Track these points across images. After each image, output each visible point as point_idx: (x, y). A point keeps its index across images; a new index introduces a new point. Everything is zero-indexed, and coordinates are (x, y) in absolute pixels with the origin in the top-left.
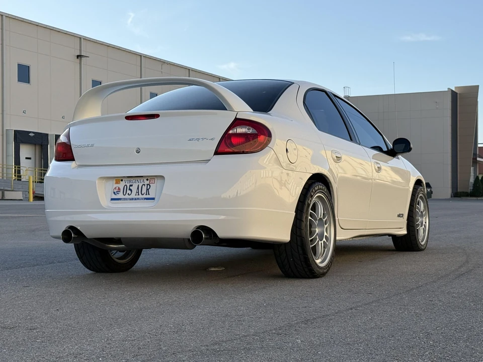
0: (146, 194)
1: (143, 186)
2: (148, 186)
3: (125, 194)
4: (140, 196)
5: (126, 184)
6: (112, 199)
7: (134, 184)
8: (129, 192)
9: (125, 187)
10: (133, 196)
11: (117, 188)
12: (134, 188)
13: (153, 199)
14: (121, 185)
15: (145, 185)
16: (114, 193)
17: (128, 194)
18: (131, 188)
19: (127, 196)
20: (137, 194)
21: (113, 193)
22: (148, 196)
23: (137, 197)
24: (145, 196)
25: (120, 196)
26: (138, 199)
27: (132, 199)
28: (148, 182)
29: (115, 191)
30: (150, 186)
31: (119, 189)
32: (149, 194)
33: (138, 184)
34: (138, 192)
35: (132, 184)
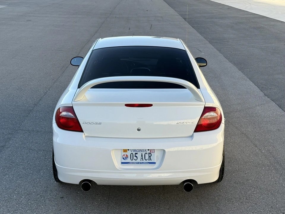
0: (149, 160)
1: (146, 154)
2: (150, 154)
3: (132, 159)
4: (144, 161)
5: (132, 152)
6: (122, 163)
7: (138, 153)
8: (135, 158)
9: (132, 154)
10: (139, 160)
11: (125, 155)
12: (139, 156)
13: (155, 163)
14: (129, 153)
15: (147, 153)
16: (124, 158)
17: (135, 159)
18: (136, 155)
19: (134, 161)
20: (142, 159)
21: (122, 159)
22: (150, 161)
23: (142, 161)
24: (148, 161)
25: (129, 160)
26: (143, 163)
27: (138, 163)
28: (149, 152)
29: (124, 157)
30: (151, 154)
31: (127, 156)
32: (151, 160)
33: (141, 152)
34: (143, 158)
35: (137, 152)
